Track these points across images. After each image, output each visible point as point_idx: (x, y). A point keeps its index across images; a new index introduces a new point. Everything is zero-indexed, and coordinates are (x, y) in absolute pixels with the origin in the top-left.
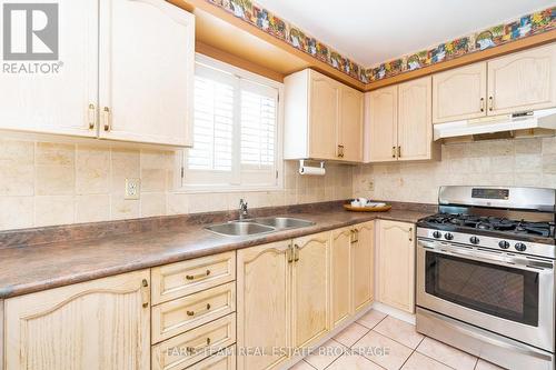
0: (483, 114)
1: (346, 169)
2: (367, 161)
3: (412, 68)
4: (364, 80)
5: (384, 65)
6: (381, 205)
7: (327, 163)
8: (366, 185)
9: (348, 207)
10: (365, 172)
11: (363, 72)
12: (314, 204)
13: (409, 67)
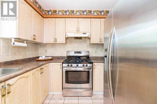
0: (77, 32)
1: (36, 45)
2: (45, 42)
3: (60, 14)
4: (43, 13)
5: (51, 10)
6: (50, 58)
7: (28, 42)
8: (44, 51)
9: (38, 59)
10: (43, 46)
11: (43, 10)
12: (21, 60)
13: (59, 14)
